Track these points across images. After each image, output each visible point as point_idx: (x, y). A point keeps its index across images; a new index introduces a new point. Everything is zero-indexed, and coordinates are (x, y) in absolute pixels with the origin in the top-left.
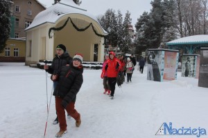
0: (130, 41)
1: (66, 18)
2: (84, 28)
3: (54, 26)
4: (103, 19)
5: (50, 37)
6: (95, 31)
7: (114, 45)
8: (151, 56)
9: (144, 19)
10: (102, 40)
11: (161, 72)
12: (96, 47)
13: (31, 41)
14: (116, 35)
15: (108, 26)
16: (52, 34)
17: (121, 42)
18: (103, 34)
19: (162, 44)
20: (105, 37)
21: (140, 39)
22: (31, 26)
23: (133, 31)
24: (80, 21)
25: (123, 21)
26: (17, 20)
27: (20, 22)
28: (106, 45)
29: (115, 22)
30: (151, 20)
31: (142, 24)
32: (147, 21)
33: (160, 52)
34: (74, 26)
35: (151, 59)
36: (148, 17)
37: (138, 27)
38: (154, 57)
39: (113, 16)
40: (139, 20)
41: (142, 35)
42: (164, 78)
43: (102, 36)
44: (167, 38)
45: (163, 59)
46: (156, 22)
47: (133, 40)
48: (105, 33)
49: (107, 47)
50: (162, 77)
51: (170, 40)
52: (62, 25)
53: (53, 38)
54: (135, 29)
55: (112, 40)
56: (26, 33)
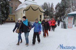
0: (53, 14)
1: (29, 6)
2: (36, 9)
3: (25, 9)
4: (43, 6)
5: (24, 13)
6: (40, 10)
7: (47, 15)
8: (62, 19)
9: (58, 5)
10: (43, 14)
11: (67, 25)
12: (41, 16)
13: (17, 15)
14: (48, 12)
15: (45, 9)
16: (24, 12)
17: (50, 14)
20: (44, 13)
21: (57, 13)
22: (17, 9)
23: (54, 10)
24: (34, 7)
25: (51, 6)
27: (13, 8)
28: (44, 15)
29: (47, 7)
30: (61, 6)
32: (59, 6)
33: (66, 18)
34: (32, 9)
35: (63, 20)
36: (60, 5)
37: (56, 8)
38: (64, 19)
39: (47, 5)
40: (56, 6)
41: (57, 11)
42: (68, 27)
43: (43, 12)
45: (68, 20)
46: (63, 6)
48: (44, 11)
49: (45, 16)
50: (67, 27)
51: (68, 13)
52: (28, 9)
53: (25, 13)
55: (46, 13)
56: (15, 12)
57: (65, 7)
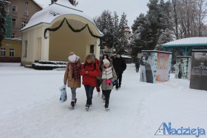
0: (126, 42)
1: (62, 19)
2: (80, 28)
3: (50, 26)
4: (99, 21)
5: (46, 38)
6: (90, 32)
7: (110, 46)
8: (144, 58)
9: (140, 21)
10: (98, 41)
12: (92, 47)
13: (26, 42)
14: (112, 37)
15: (104, 27)
17: (117, 44)
18: (99, 35)
19: (157, 45)
20: (101, 38)
21: (136, 41)
22: (27, 26)
23: (130, 32)
24: (75, 22)
25: (119, 22)
26: (14, 20)
27: (16, 22)
28: (102, 46)
29: (111, 23)
30: (147, 22)
31: (138, 26)
32: (143, 23)
35: (144, 61)
36: (144, 19)
37: (134, 28)
38: (147, 59)
39: (109, 17)
40: (136, 22)
41: (138, 36)
43: (97, 37)
44: (163, 39)
45: (156, 60)
46: (152, 24)
47: (129, 42)
48: (101, 34)
49: (103, 48)
52: (57, 26)
53: (48, 39)
54: (131, 30)
55: (108, 41)
56: (22, 34)
57: (158, 27)
